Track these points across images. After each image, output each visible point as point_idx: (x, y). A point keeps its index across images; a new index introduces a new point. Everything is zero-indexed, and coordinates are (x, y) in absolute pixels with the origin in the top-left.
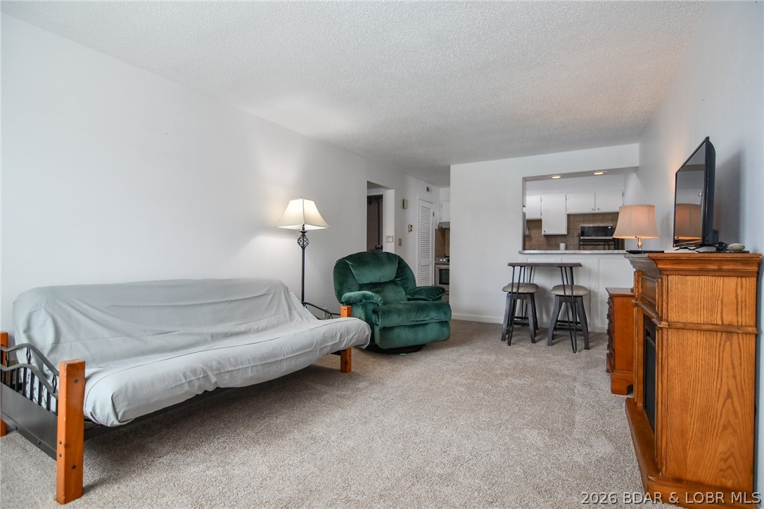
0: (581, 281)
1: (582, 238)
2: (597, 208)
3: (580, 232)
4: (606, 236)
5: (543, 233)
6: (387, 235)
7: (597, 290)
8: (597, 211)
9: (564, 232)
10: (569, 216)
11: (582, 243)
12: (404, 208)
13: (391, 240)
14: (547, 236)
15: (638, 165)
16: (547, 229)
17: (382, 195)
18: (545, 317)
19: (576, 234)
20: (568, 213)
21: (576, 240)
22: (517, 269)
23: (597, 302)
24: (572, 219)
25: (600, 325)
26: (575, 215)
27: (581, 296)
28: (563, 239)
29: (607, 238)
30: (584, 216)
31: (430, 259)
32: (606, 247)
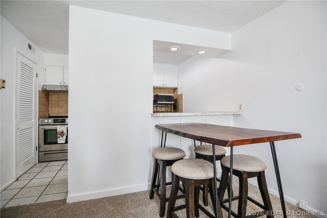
1: (158, 102)
2: (165, 84)
4: (171, 102)
8: (165, 86)
11: (154, 106)
15: (231, 49)
30: (160, 89)
31: (33, 121)
32: (167, 108)
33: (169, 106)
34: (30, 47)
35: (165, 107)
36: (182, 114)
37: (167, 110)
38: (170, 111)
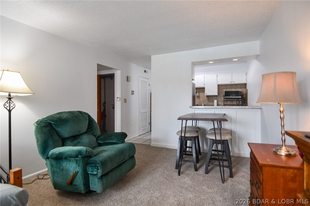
0: (226, 125)
1: (225, 97)
2: (233, 82)
3: (224, 94)
4: (238, 96)
5: (206, 95)
6: (117, 97)
7: (235, 130)
8: (233, 83)
9: (216, 94)
10: (219, 85)
11: (225, 100)
12: (128, 81)
13: (119, 99)
14: (208, 97)
15: (259, 54)
16: (208, 92)
17: (114, 74)
18: (205, 146)
19: (222, 95)
20: (218, 84)
21: (222, 98)
22: (184, 121)
23: (236, 137)
24: (220, 87)
25: (237, 152)
26: (222, 85)
27: (227, 140)
28: (216, 98)
29: (239, 97)
30: (226, 86)
31: (147, 109)
32: (238, 102)
33: (240, 100)
34: (145, 71)
35: (237, 101)
36: (247, 107)
37: (238, 103)
38: (241, 104)
